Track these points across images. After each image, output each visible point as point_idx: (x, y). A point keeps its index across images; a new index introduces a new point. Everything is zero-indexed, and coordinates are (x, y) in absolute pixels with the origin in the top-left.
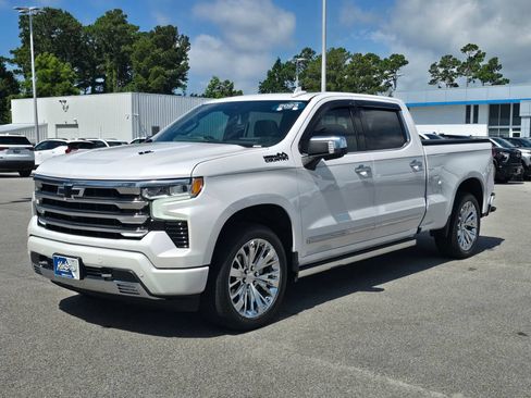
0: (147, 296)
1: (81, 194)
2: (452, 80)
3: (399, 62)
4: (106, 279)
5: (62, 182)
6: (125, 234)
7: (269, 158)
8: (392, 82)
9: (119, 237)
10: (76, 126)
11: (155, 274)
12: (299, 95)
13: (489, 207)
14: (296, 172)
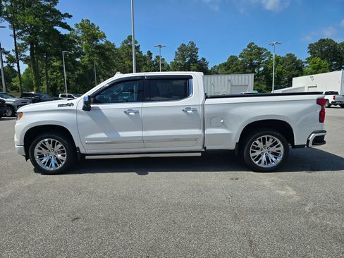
7: (61, 106)
10: (316, 87)
13: (308, 141)
14: (76, 111)
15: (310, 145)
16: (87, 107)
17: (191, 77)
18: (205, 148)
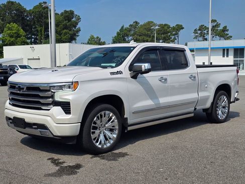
0: (52, 136)
1: (25, 90)
2: (204, 37)
3: (180, 28)
4: (35, 128)
5: (17, 84)
6: (43, 108)
7: (112, 73)
8: (177, 38)
9: (40, 109)
10: (39, 59)
11: (55, 126)
12: (132, 44)
13: (235, 98)
14: (126, 80)
18: (195, 109)
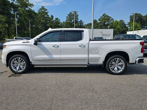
13: (136, 61)
14: (31, 45)
15: (137, 63)
16: (36, 44)
17: (83, 31)
18: (89, 63)
